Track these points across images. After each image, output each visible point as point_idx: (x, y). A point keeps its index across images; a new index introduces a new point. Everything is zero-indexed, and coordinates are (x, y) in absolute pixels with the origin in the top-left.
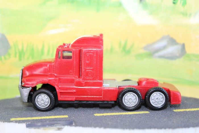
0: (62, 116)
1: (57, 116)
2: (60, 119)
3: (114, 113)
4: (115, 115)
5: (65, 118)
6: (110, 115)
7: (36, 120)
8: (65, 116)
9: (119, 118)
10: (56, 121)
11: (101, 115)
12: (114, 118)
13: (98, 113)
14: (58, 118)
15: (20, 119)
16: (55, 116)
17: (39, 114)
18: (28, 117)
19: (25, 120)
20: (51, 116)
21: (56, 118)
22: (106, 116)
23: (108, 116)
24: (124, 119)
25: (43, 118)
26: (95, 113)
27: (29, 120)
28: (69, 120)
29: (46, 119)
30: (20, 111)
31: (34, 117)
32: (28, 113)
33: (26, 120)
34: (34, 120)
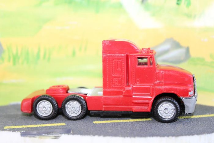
0: (59, 123)
1: (53, 123)
2: (57, 127)
3: (114, 121)
4: (116, 123)
5: (62, 126)
6: (110, 123)
7: (32, 128)
8: (62, 124)
9: (120, 125)
10: (53, 129)
11: (101, 122)
12: (115, 125)
13: (98, 120)
14: (55, 126)
15: (14, 128)
16: (52, 124)
17: (34, 122)
18: (23, 125)
19: (19, 128)
20: (47, 124)
21: (53, 126)
22: (106, 124)
23: (108, 123)
24: (125, 126)
25: (38, 126)
26: (94, 121)
27: (24, 128)
28: (67, 128)
29: (42, 127)
30: (14, 119)
31: (29, 125)
32: (23, 121)
33: (21, 128)
34: (29, 128)
